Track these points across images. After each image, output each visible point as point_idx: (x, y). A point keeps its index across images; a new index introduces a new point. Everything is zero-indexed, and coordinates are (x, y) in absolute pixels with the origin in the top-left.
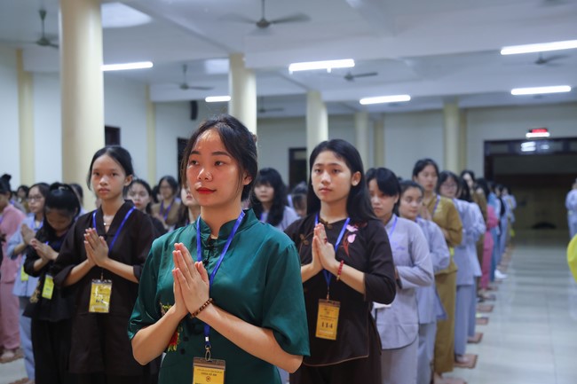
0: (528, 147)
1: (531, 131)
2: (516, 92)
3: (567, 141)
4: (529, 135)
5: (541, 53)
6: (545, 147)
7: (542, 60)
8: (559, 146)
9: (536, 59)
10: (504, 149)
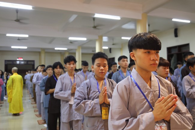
0: (18, 62)
1: (18, 58)
2: (13, 47)
3: (28, 61)
4: (18, 59)
5: (19, 37)
6: (22, 63)
7: (19, 39)
8: (26, 63)
9: (18, 39)
10: (11, 63)
